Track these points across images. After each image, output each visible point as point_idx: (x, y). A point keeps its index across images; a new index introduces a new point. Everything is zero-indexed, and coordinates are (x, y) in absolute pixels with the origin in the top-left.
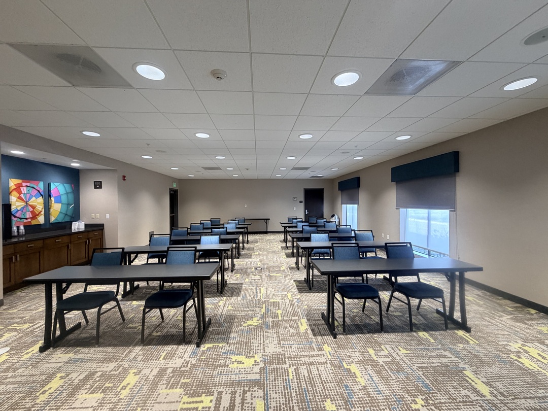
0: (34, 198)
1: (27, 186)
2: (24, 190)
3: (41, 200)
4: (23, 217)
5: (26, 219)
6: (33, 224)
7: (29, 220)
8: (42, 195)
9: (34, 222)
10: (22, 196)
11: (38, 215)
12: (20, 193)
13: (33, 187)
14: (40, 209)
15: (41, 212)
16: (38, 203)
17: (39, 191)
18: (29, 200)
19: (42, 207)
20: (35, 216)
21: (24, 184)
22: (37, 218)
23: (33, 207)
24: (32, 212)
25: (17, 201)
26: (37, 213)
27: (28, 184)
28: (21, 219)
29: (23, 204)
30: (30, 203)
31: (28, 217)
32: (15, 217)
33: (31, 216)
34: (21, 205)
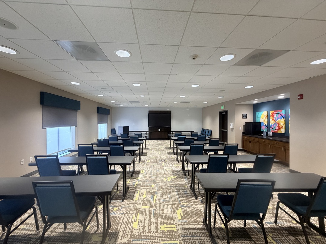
0: (279, 119)
1: (276, 113)
2: (275, 115)
3: (283, 120)
4: (274, 128)
5: (275, 129)
6: (278, 132)
7: (277, 130)
8: (283, 117)
9: (279, 132)
10: (274, 118)
11: (281, 128)
12: (273, 117)
13: (279, 114)
14: (282, 125)
15: (283, 126)
16: (281, 122)
17: (282, 115)
18: (277, 120)
19: (283, 124)
20: (279, 128)
21: (275, 113)
22: (280, 130)
23: (279, 124)
24: (278, 126)
25: (272, 121)
26: (281, 127)
27: (277, 112)
28: (273, 129)
29: (274, 122)
30: (277, 121)
31: (276, 128)
32: (271, 128)
33: (278, 128)
34: (273, 123)
